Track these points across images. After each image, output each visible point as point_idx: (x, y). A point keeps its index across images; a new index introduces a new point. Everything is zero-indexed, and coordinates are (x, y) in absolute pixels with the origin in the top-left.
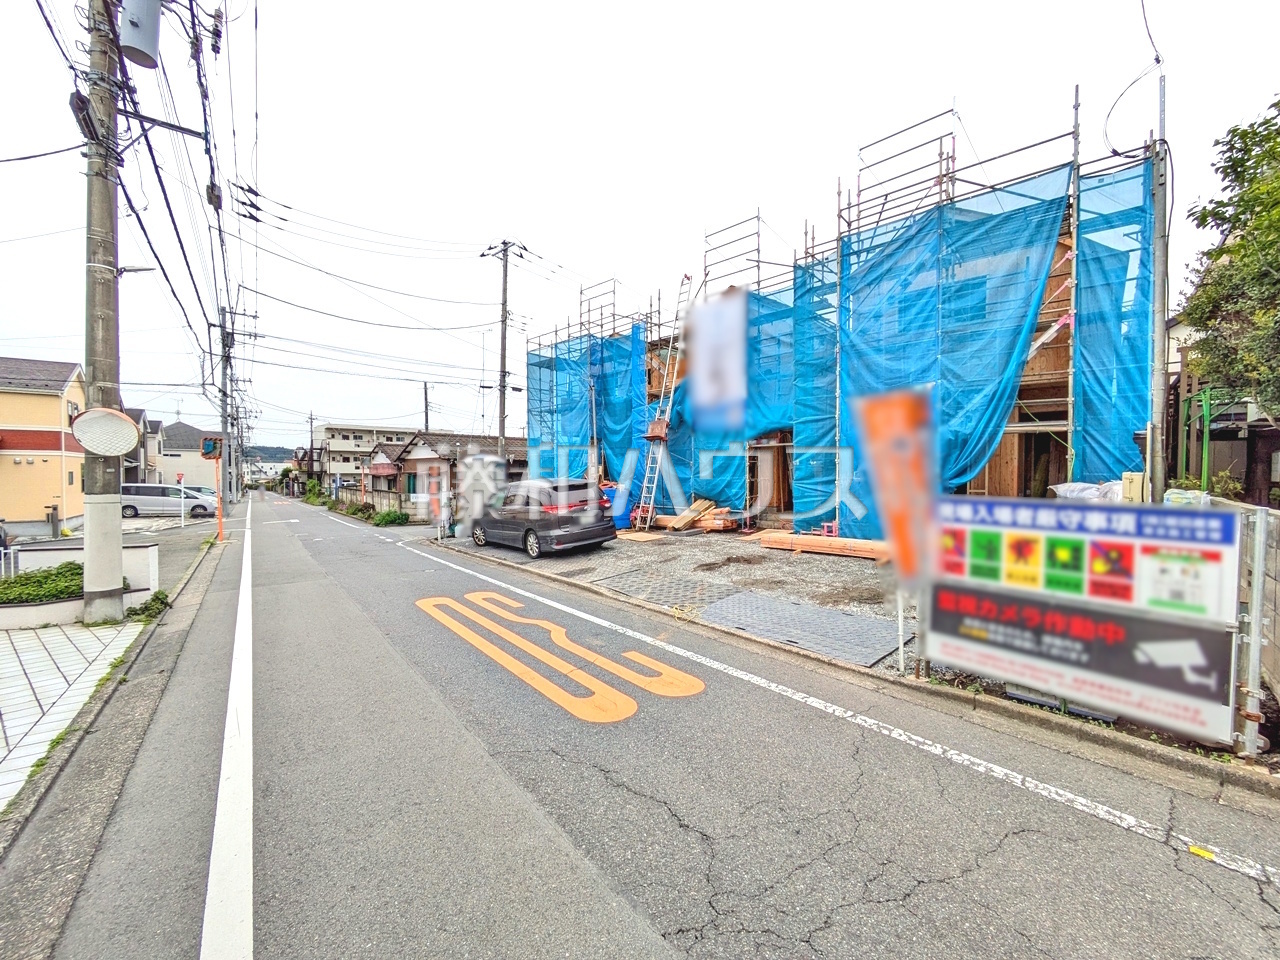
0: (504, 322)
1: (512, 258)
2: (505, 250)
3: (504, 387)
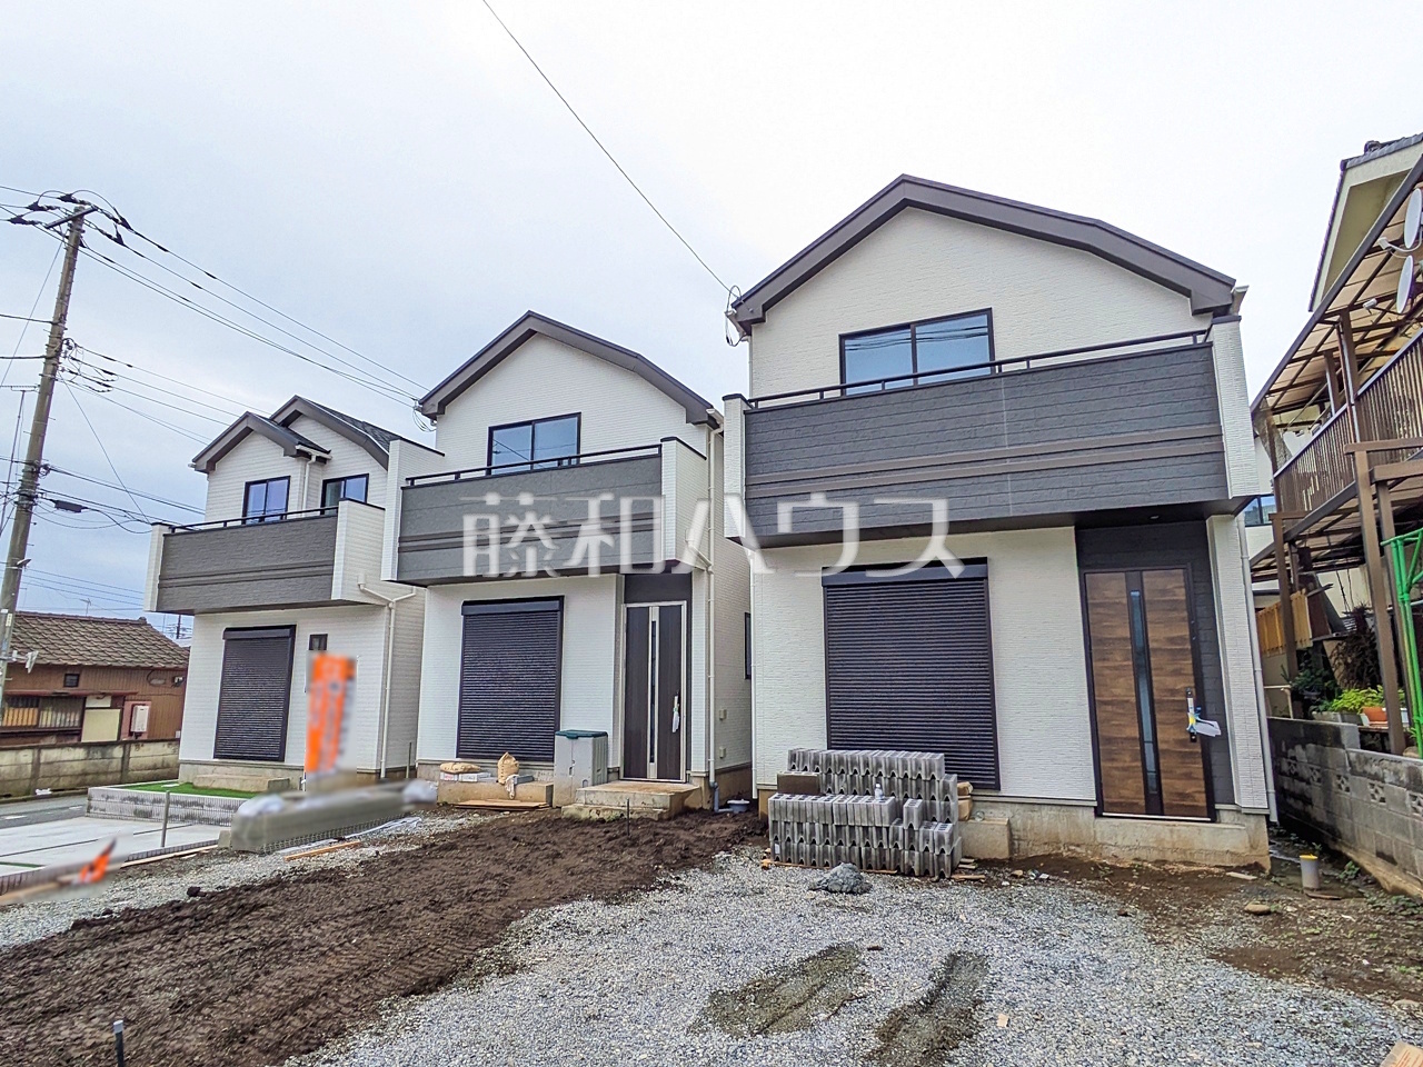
0: (52, 358)
1: (89, 236)
2: (76, 220)
3: (31, 498)
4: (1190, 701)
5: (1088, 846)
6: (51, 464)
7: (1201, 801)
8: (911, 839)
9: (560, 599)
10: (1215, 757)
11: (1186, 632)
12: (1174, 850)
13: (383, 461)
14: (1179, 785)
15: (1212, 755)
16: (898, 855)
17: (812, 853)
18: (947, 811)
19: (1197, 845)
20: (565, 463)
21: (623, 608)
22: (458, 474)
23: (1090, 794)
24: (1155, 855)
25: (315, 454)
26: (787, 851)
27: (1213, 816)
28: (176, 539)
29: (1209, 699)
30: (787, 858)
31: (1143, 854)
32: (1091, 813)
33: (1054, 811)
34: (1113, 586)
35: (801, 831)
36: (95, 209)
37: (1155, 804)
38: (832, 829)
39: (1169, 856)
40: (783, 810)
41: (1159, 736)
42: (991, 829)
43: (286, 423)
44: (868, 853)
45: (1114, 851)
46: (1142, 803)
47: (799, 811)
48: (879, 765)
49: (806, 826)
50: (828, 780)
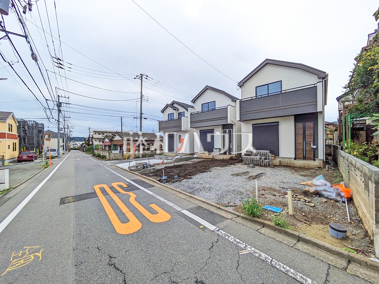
0: (141, 98)
2: (142, 77)
3: (141, 118)
4: (312, 143)
5: (293, 164)
6: (143, 113)
7: (313, 158)
8: (263, 162)
9: (213, 129)
10: (316, 151)
11: (312, 132)
12: (307, 165)
13: (187, 110)
14: (309, 156)
15: (315, 151)
16: (261, 164)
17: (249, 164)
18: (269, 158)
19: (310, 164)
20: (213, 109)
21: (223, 130)
22: (198, 112)
23: (294, 156)
24: (303, 165)
25: (177, 109)
26: (245, 163)
27: (315, 160)
28: (160, 123)
29: (315, 142)
30: (245, 164)
31: (301, 165)
32: (294, 159)
33: (288, 159)
34: (300, 125)
35: (247, 161)
36: (144, 75)
37: (305, 158)
38: (251, 160)
39: (306, 165)
40: (245, 158)
41: (306, 148)
42: (277, 161)
43: (172, 105)
44: (256, 164)
45: (297, 165)
46: (303, 158)
47: (247, 158)
48: (259, 152)
49: (248, 160)
50: (252, 154)
